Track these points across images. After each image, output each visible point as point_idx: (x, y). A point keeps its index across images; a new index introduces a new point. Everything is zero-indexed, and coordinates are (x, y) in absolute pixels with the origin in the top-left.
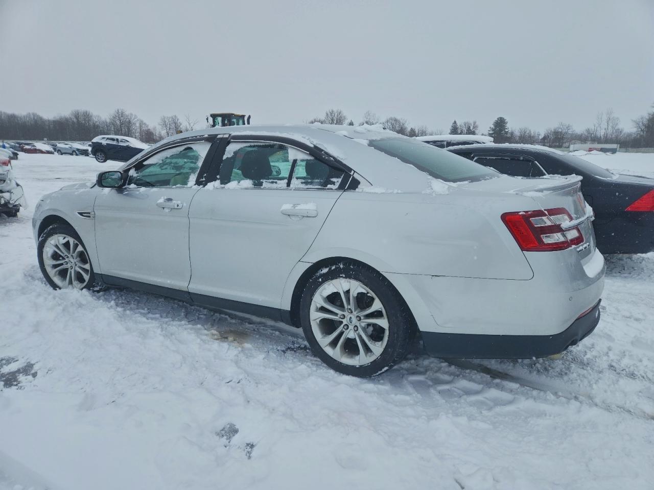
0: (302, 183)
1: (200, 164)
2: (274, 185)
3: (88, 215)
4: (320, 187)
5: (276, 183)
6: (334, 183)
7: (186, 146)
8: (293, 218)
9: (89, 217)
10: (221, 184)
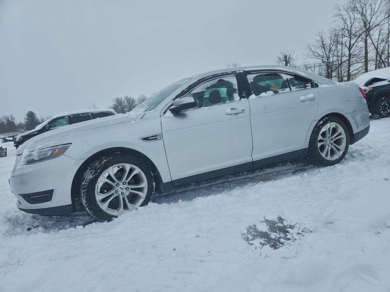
0: (296, 88)
1: (236, 87)
2: (284, 91)
3: (155, 137)
4: (303, 89)
5: (284, 90)
6: (308, 86)
7: (218, 79)
8: (306, 102)
9: (157, 139)
10: (256, 95)
